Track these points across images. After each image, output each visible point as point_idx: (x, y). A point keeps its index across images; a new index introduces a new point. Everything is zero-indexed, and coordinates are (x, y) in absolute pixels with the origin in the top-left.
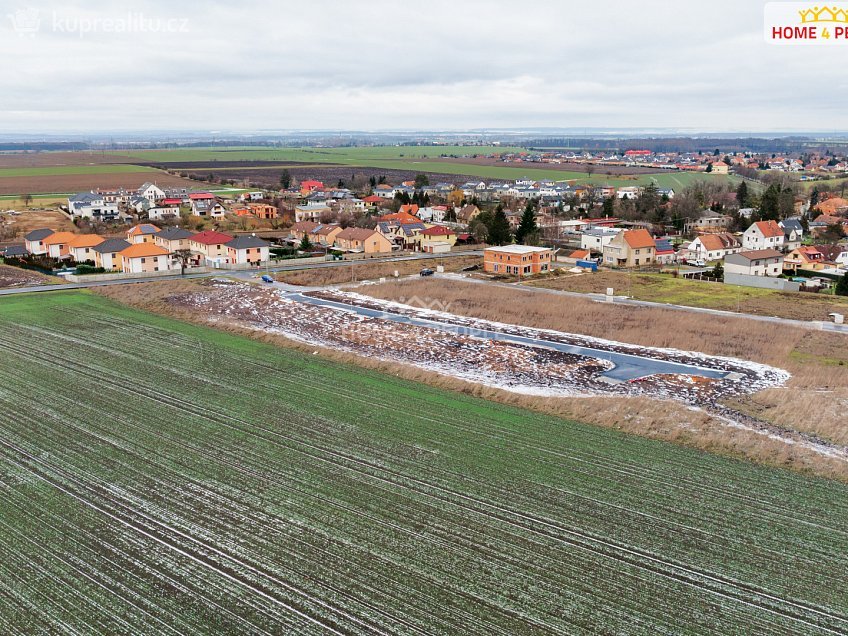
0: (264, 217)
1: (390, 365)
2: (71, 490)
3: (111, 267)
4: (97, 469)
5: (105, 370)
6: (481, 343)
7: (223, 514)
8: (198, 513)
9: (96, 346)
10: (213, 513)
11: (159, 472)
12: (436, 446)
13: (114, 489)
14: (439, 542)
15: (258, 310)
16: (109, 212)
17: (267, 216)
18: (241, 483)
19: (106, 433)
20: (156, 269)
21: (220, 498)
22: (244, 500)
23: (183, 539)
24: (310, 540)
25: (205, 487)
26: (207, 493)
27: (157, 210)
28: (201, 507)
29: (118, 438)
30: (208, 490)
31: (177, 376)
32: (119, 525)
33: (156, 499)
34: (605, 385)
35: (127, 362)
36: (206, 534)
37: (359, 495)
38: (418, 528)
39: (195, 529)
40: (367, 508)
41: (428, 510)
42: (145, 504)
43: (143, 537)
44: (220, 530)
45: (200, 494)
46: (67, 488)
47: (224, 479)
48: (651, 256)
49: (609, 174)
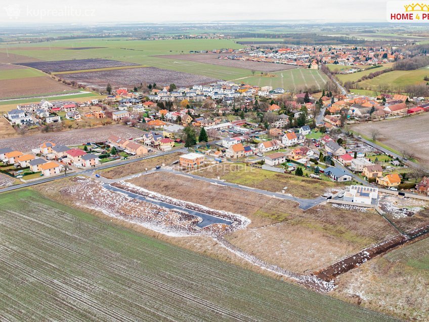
0: (99, 117)
1: (135, 225)
2: (44, 283)
3: (37, 171)
4: (50, 275)
5: (45, 234)
6: (165, 211)
7: (83, 287)
8: (77, 287)
9: (40, 222)
10: (81, 287)
11: (66, 274)
12: (140, 260)
13: (55, 281)
14: (133, 291)
15: (94, 196)
16: (28, 120)
17: (100, 117)
18: (88, 277)
19: (50, 262)
20: (55, 172)
21: (82, 282)
22: (89, 282)
23: (74, 295)
24: (103, 293)
25: (78, 279)
26: (80, 281)
27: (50, 118)
28: (78, 285)
29: (54, 263)
30: (79, 280)
31: (68, 235)
32: (58, 292)
33: (66, 284)
34: (195, 230)
35: (52, 230)
36: (80, 293)
37: (117, 278)
38: (129, 287)
39: (77, 292)
40: (118, 282)
41: (133, 282)
42: (64, 285)
43: (65, 295)
44: (83, 291)
45: (77, 281)
46: (43, 282)
47: (83, 276)
48: (243, 153)
49: (262, 73)
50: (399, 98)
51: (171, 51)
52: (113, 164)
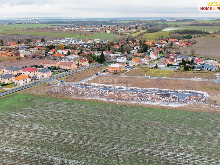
17: (11, 56)
20: (26, 82)
48: (139, 64)
49: (85, 34)
50: (172, 40)
51: (15, 29)
52: (62, 75)
